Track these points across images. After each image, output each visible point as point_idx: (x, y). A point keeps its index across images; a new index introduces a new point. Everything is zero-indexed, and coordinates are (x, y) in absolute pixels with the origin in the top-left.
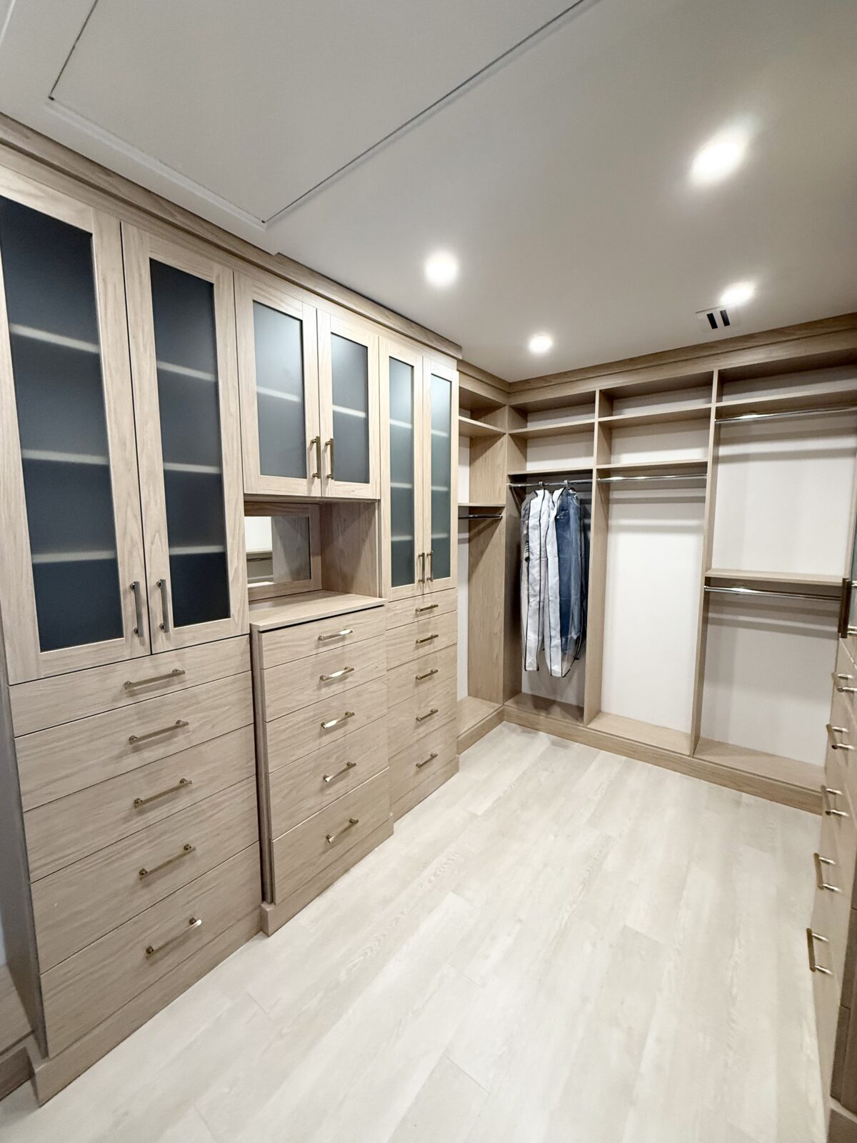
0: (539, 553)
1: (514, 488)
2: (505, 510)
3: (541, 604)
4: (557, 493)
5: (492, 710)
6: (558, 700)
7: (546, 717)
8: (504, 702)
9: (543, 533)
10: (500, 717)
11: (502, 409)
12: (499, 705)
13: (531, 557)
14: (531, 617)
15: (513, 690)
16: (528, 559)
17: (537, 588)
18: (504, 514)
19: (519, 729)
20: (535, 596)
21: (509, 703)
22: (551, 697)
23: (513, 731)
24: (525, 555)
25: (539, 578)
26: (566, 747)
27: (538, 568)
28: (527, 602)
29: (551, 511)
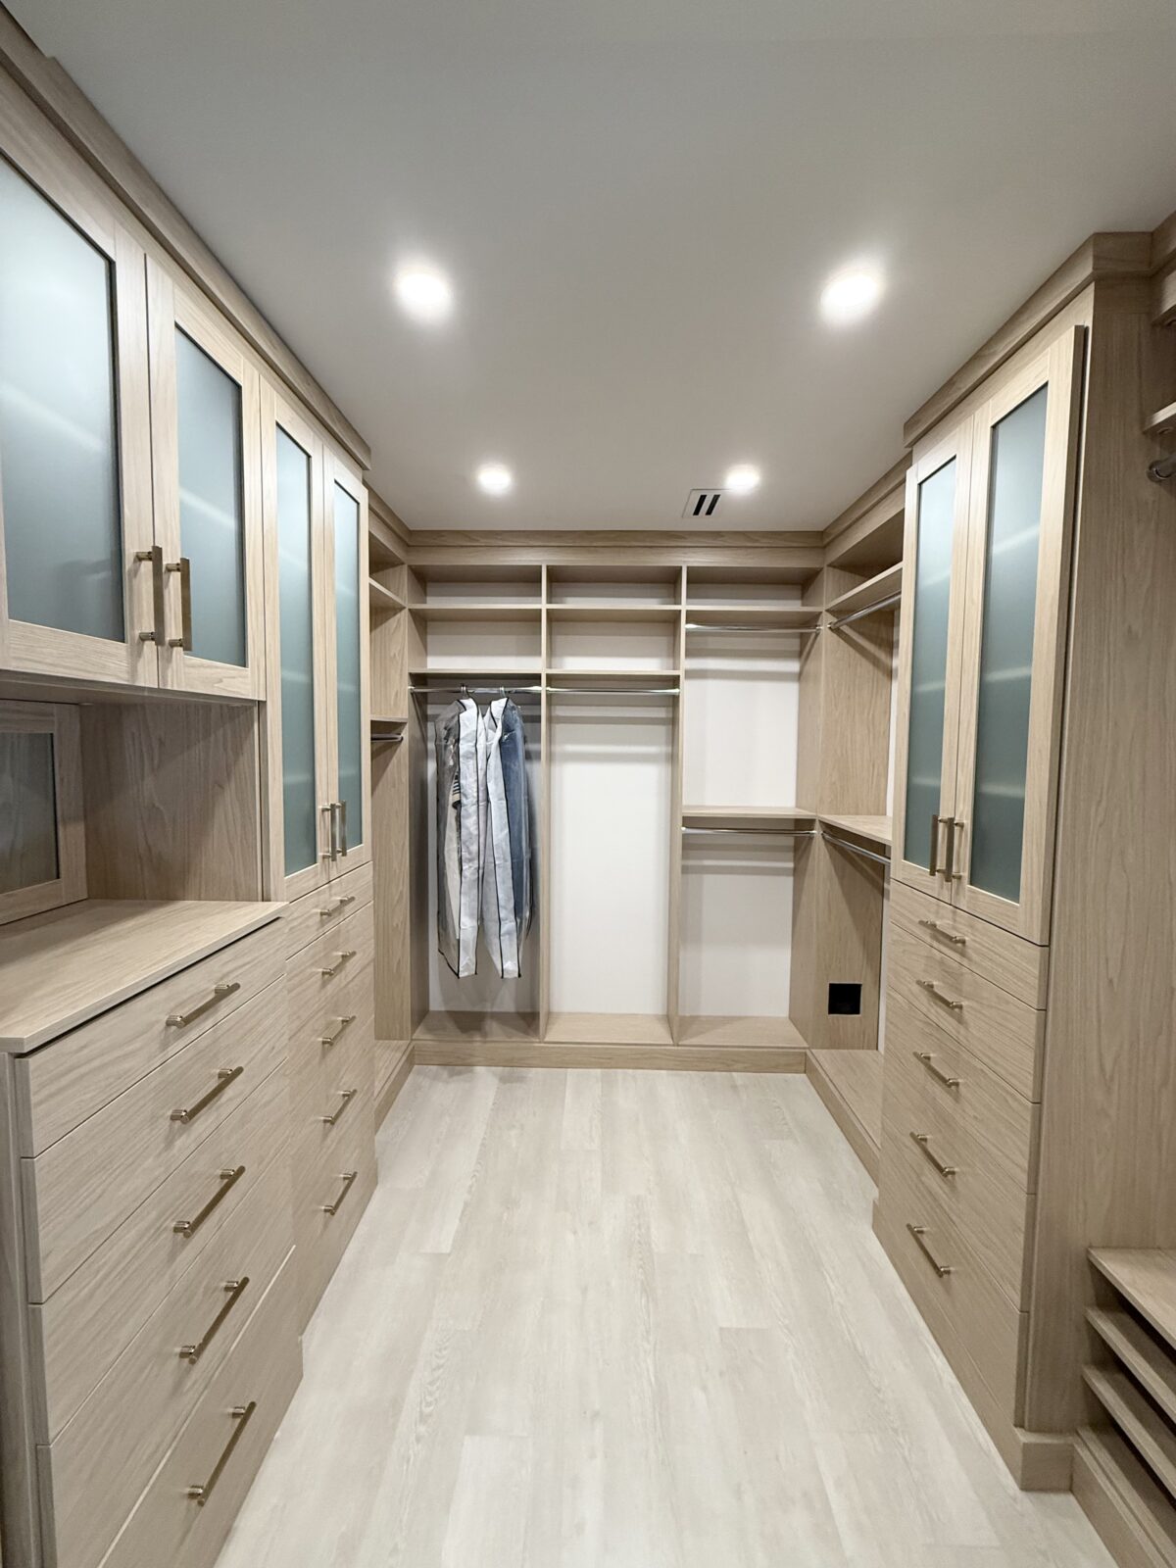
0: (475, 795)
1: (416, 694)
2: (407, 726)
3: (481, 871)
4: (498, 706)
5: (398, 1055)
6: (488, 1009)
7: (485, 1042)
8: (413, 1032)
9: (481, 764)
10: (412, 1059)
11: (398, 568)
12: (403, 1043)
13: (464, 801)
14: (465, 894)
15: (421, 1014)
16: (457, 805)
17: (474, 848)
18: (405, 734)
19: (444, 1073)
20: (470, 860)
21: (419, 1034)
22: (477, 1009)
23: (436, 1078)
24: (452, 798)
25: (476, 832)
26: (521, 1079)
27: (475, 818)
28: (457, 871)
29: (490, 732)
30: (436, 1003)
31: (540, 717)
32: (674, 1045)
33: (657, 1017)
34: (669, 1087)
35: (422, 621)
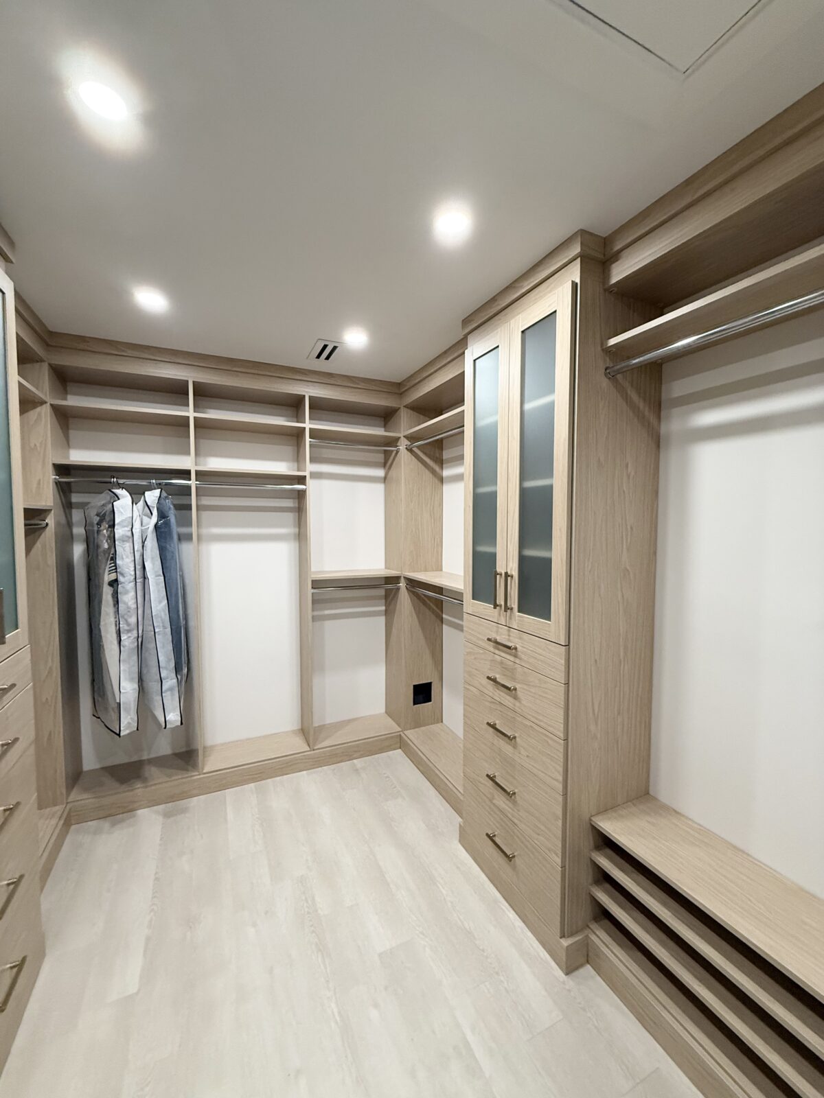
0: (133, 573)
1: (59, 482)
2: (53, 512)
3: (140, 640)
4: (152, 496)
5: (54, 822)
6: (145, 757)
7: (146, 787)
8: (68, 794)
9: (138, 546)
10: (69, 821)
11: (37, 365)
12: (58, 809)
13: (121, 579)
14: (124, 661)
15: (75, 776)
16: (114, 583)
17: (133, 620)
18: (50, 520)
19: (106, 825)
20: (129, 631)
21: (74, 795)
22: (135, 759)
23: (97, 832)
24: (108, 577)
25: (135, 606)
26: (184, 810)
27: (132, 594)
28: (116, 642)
29: (145, 519)
30: (90, 762)
31: (191, 505)
32: (310, 751)
33: (293, 732)
34: (309, 783)
35: (64, 417)
